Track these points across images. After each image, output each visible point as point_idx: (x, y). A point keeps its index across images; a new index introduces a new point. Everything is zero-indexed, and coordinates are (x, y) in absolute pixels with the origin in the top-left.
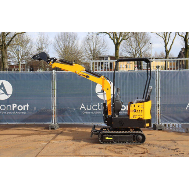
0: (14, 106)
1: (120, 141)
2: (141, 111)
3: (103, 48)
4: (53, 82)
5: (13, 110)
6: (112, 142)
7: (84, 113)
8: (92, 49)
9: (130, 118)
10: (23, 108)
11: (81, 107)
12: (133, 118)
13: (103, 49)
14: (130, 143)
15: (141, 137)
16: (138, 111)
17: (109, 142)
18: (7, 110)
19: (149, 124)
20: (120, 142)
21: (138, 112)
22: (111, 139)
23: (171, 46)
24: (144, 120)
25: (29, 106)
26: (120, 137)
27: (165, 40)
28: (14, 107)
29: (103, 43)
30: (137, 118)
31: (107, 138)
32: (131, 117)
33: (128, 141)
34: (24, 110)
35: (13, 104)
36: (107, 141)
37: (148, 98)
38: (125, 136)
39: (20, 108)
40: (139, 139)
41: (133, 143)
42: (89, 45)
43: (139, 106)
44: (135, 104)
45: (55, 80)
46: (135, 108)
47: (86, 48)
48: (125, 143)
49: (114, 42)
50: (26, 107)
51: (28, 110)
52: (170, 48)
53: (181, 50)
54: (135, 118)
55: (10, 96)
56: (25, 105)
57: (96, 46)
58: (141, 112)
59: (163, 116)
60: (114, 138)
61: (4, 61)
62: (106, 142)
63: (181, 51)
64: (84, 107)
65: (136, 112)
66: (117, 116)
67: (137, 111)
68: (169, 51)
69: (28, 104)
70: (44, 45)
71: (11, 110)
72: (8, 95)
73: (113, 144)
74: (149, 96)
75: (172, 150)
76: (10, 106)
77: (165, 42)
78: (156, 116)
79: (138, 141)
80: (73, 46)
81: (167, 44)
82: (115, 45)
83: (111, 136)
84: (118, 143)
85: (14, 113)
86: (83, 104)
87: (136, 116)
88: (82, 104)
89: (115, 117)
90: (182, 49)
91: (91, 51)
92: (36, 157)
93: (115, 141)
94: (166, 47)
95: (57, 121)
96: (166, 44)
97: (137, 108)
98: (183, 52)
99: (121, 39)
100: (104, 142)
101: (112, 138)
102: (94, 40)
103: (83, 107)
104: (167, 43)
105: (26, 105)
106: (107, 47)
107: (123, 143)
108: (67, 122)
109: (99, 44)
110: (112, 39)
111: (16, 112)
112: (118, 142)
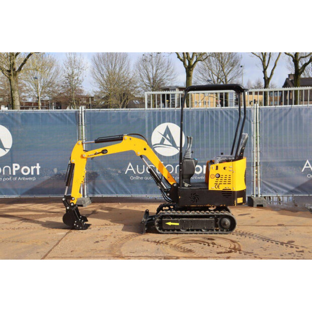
0: (16, 167)
1: (192, 228)
2: (228, 177)
3: (168, 74)
4: (80, 127)
5: (14, 174)
6: (178, 230)
7: (132, 178)
8: (151, 76)
9: (210, 189)
10: (30, 170)
11: (128, 169)
12: (215, 189)
13: (168, 76)
14: (210, 232)
15: (228, 222)
16: (224, 177)
17: (173, 230)
18: (4, 174)
19: (242, 198)
20: (193, 230)
21: (224, 179)
22: (177, 226)
23: (273, 70)
24: (234, 192)
25: (40, 167)
26: (191, 221)
27: (264, 61)
28: (14, 169)
29: (168, 66)
30: (221, 188)
31: (170, 224)
32: (212, 186)
33: (205, 228)
34: (32, 173)
35: (14, 165)
36: (169, 228)
37: (240, 154)
38: (201, 219)
39: (26, 171)
40: (224, 224)
41: (215, 231)
42: (146, 70)
43: (224, 168)
44: (218, 164)
45: (83, 124)
46: (217, 172)
47: (142, 75)
48: (201, 232)
49: (184, 64)
50: (35, 170)
51: (38, 173)
52: (272, 74)
53: (287, 77)
54: (218, 189)
55: (8, 151)
56: (33, 166)
57: (156, 71)
58: (228, 179)
59: (264, 183)
60: (181, 222)
61: (13, 95)
62: (169, 230)
63: (287, 79)
64: (133, 169)
65: (220, 178)
66: (186, 185)
67: (221, 176)
68: (269, 79)
69: (38, 164)
70: (75, 70)
71: (10, 174)
72: (4, 149)
73: (180, 234)
74: (242, 151)
75: (282, 244)
76: (8, 168)
77: (263, 65)
78: (254, 183)
79: (224, 228)
80: (122, 71)
81: (267, 67)
82: (186, 68)
83: (176, 219)
84: (188, 232)
85: (16, 179)
86: (130, 164)
87: (220, 186)
88: (128, 164)
89: (184, 186)
90: (289, 75)
91: (149, 79)
92: (43, 258)
93: (183, 229)
94: (264, 72)
95: (88, 192)
96: (265, 68)
97: (221, 171)
98: (290, 80)
99: (195, 60)
100: (164, 230)
101: (178, 224)
102: (154, 63)
103: (130, 168)
104: (266, 65)
105: (36, 165)
106: (174, 73)
107: (198, 232)
108: (104, 194)
109: (161, 68)
110: (181, 60)
111: (19, 178)
112: (188, 230)
